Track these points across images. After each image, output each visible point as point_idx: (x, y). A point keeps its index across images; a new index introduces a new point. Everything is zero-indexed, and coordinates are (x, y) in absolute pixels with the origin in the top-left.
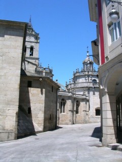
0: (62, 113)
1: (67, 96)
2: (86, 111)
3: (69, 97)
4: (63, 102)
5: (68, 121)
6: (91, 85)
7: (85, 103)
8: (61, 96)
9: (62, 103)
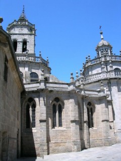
0: (57, 128)
1: (64, 92)
2: (107, 121)
3: (69, 92)
4: (57, 104)
5: (70, 145)
6: (113, 75)
7: (103, 105)
8: (51, 91)
9: (54, 106)
